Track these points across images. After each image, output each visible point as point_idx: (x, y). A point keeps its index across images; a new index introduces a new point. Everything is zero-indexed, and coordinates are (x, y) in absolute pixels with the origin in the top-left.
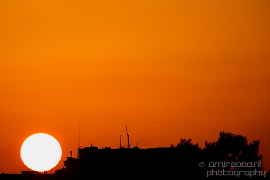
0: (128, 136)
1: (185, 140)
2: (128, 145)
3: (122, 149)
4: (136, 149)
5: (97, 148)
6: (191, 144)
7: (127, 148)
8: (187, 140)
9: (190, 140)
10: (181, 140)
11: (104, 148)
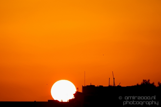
0: (114, 78)
1: (145, 80)
2: (114, 84)
3: (110, 87)
4: (119, 86)
5: (94, 86)
6: (149, 83)
7: (113, 86)
8: (147, 80)
9: (149, 80)
10: (144, 80)
11: (99, 86)
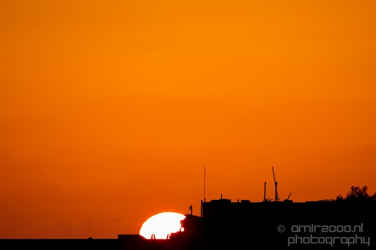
0: (276, 183)
1: (357, 188)
2: (277, 197)
3: (266, 203)
4: (288, 202)
5: (230, 200)
6: (366, 195)
7: (274, 200)
8: (361, 188)
9: (365, 188)
10: (352, 188)
11: (240, 201)
